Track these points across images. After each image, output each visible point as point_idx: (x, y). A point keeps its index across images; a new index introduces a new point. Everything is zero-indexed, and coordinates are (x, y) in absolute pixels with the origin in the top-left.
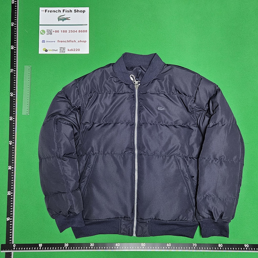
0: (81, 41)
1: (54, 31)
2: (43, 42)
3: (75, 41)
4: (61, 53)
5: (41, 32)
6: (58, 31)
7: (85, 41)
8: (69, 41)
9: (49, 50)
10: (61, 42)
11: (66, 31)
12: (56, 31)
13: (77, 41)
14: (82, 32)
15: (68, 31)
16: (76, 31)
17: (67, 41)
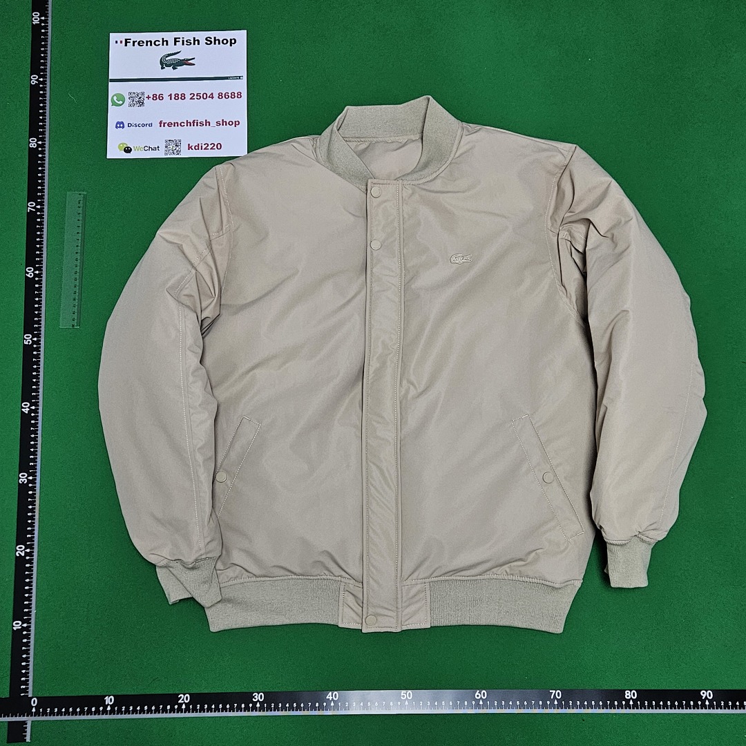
1: (148, 97)
2: (118, 126)
3: (209, 122)
4: (168, 156)
5: (112, 98)
6: (161, 97)
7: (237, 123)
8: (190, 123)
10: (170, 125)
12: (155, 97)
13: (213, 123)
14: (227, 97)
15: (188, 96)
17: (185, 122)
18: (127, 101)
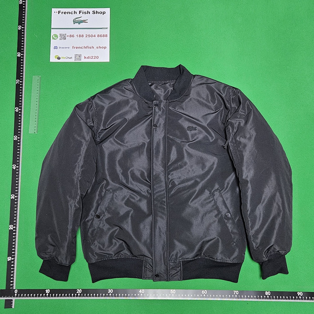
0: (100, 48)
1: (68, 36)
2: (55, 48)
3: (93, 47)
4: (76, 61)
5: (53, 36)
6: (73, 36)
7: (105, 48)
9: (63, 58)
10: (77, 48)
11: (83, 36)
13: (95, 48)
14: (101, 36)
15: (85, 36)
16: (95, 36)
17: (83, 47)
18: (59, 38)
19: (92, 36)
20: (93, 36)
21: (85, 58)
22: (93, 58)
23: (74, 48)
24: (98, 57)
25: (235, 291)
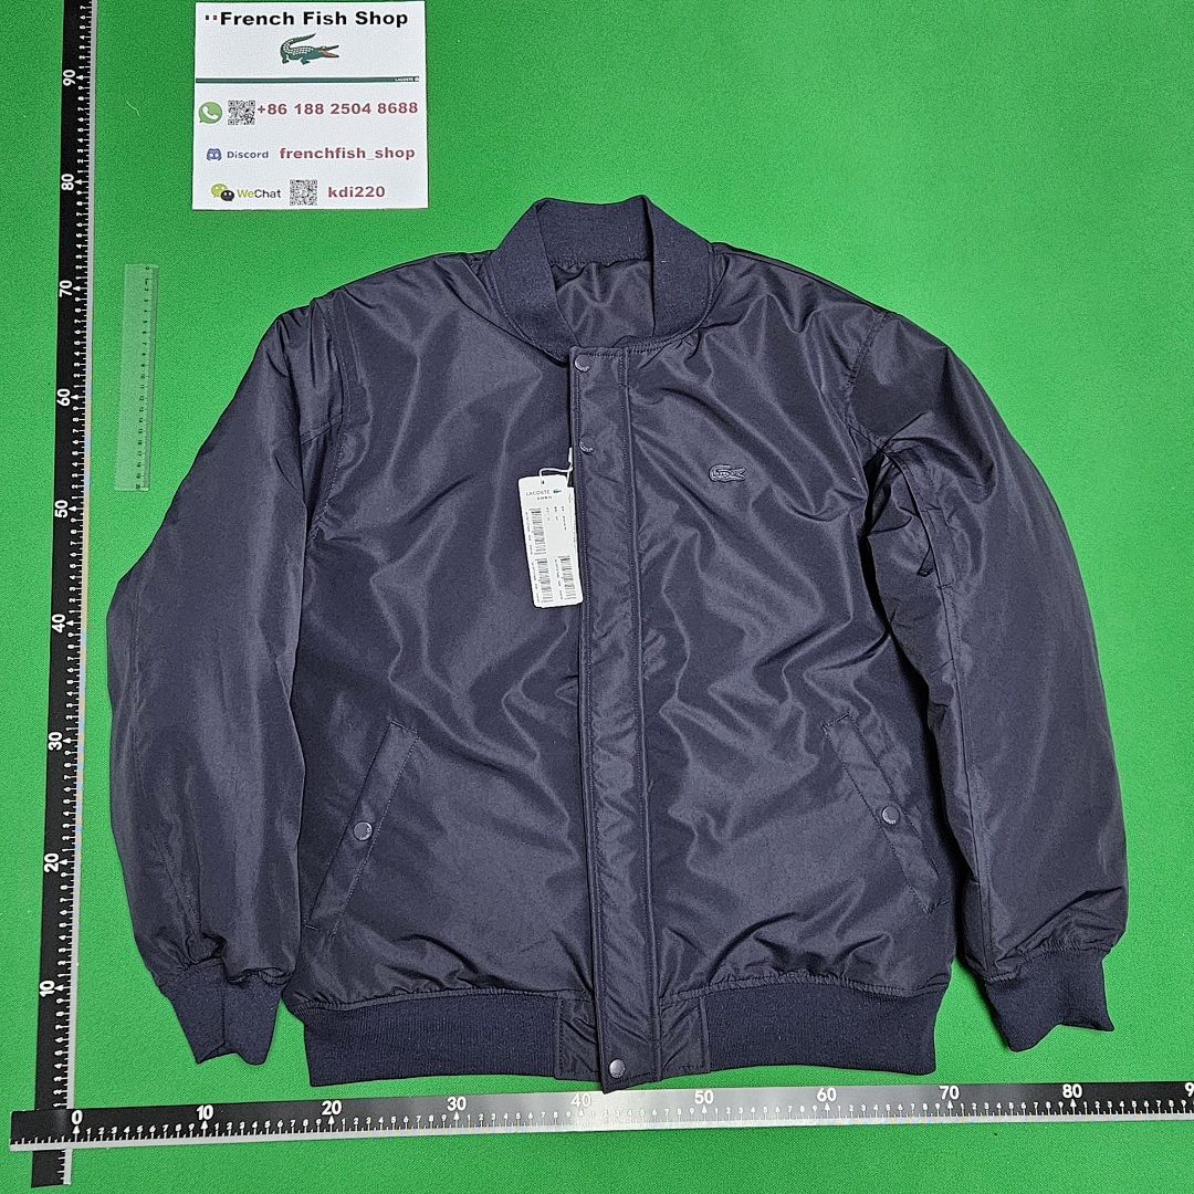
0: (389, 154)
1: (261, 109)
2: (211, 155)
3: (364, 153)
4: (296, 207)
5: (201, 110)
6: (282, 109)
7: (410, 154)
8: (332, 152)
9: (244, 194)
10: (297, 155)
11: (320, 109)
12: (272, 109)
13: (370, 154)
14: (393, 110)
15: (328, 109)
16: (367, 109)
17: (324, 151)
18: (226, 115)
19: (356, 107)
20: (362, 107)
21: (331, 193)
22: (365, 192)
23: (285, 155)
24: (381, 192)
25: (947, 1087)
